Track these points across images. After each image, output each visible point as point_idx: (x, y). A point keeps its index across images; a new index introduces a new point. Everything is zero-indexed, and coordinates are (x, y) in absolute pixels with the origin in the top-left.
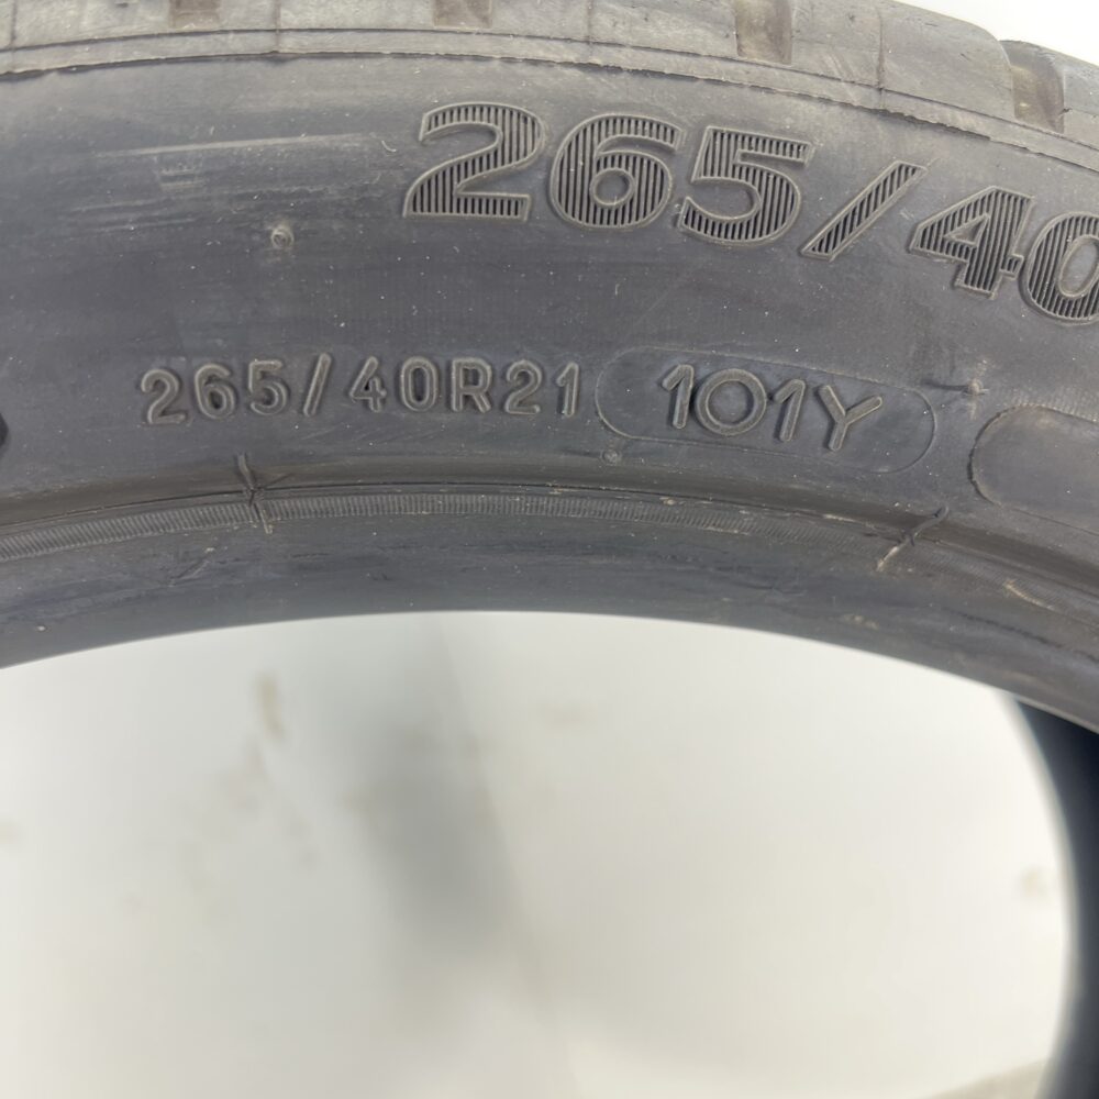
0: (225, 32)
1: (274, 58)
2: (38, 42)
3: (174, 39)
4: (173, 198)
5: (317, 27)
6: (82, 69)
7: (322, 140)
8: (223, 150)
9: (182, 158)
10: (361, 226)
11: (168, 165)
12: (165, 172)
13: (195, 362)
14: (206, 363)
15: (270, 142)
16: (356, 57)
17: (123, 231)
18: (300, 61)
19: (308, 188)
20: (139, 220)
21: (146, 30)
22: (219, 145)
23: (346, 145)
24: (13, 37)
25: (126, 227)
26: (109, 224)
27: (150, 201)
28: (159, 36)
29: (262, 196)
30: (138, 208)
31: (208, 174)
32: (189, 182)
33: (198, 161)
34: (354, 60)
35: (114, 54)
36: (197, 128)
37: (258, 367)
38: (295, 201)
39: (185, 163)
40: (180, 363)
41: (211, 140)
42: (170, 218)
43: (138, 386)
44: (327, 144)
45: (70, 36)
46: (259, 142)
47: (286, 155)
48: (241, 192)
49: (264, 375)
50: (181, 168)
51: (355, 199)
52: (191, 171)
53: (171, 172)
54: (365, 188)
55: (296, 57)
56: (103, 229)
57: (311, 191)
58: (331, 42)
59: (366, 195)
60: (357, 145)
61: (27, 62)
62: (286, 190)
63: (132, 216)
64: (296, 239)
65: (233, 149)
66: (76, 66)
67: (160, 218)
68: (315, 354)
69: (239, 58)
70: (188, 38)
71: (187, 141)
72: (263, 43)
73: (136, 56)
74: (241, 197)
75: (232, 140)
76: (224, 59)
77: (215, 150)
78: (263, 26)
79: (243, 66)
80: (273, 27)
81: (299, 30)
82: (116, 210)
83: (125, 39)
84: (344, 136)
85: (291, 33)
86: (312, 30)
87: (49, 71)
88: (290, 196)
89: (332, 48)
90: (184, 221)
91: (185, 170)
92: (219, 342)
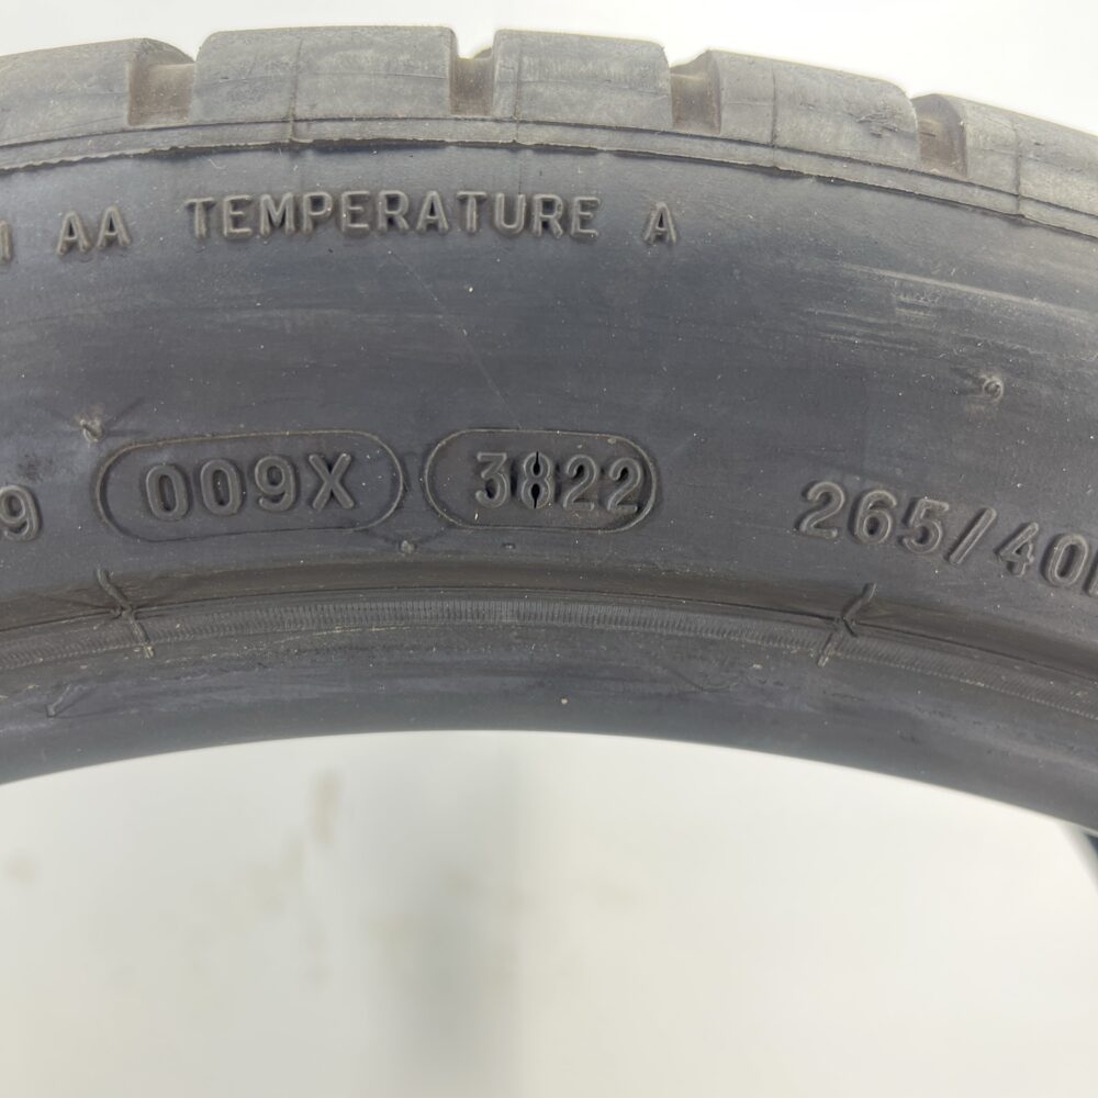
0: (970, 184)
1: (1016, 220)
2: (798, 146)
3: (926, 179)
4: (904, 324)
5: (1055, 203)
6: (839, 182)
7: (1052, 309)
8: (960, 292)
9: (920, 290)
10: (1067, 397)
11: (906, 291)
12: (902, 298)
13: (868, 484)
14: (878, 488)
15: (1005, 297)
16: (1091, 240)
17: (847, 341)
18: (1039, 230)
19: (1029, 349)
20: (864, 336)
21: (899, 163)
22: (958, 287)
23: (1073, 319)
24: (774, 136)
25: (851, 339)
26: (833, 331)
27: (882, 321)
28: (912, 172)
29: (986, 344)
30: (870, 325)
31: (942, 310)
32: (922, 313)
33: (935, 296)
34: (1088, 242)
35: (870, 176)
36: (940, 265)
37: (928, 504)
38: (1015, 358)
39: (923, 295)
40: (854, 482)
41: (950, 280)
42: (896, 342)
43: (804, 493)
44: (1055, 313)
45: (829, 150)
46: (994, 294)
47: (1017, 314)
48: (966, 335)
49: (929, 514)
50: (918, 298)
51: (1069, 371)
52: (926, 304)
53: (908, 300)
54: (1081, 364)
55: (1037, 225)
56: (828, 335)
57: (1031, 352)
58: (1069, 221)
59: (1079, 370)
60: (1082, 321)
61: (789, 162)
62: (1009, 345)
63: (861, 330)
64: (1005, 394)
65: (969, 294)
66: (837, 179)
67: (886, 339)
68: (982, 506)
69: (985, 212)
70: (938, 181)
71: (929, 275)
72: (1006, 204)
73: (889, 184)
74: (966, 341)
75: (971, 285)
76: (971, 209)
77: (952, 290)
78: (1006, 188)
79: (988, 221)
80: (1014, 191)
81: (1038, 201)
82: (846, 320)
83: (880, 166)
84: (1072, 310)
85: (1032, 202)
86: (1050, 204)
87: (810, 176)
88: (1011, 351)
89: (1069, 226)
90: (907, 348)
91: (921, 301)
92: (899, 472)
